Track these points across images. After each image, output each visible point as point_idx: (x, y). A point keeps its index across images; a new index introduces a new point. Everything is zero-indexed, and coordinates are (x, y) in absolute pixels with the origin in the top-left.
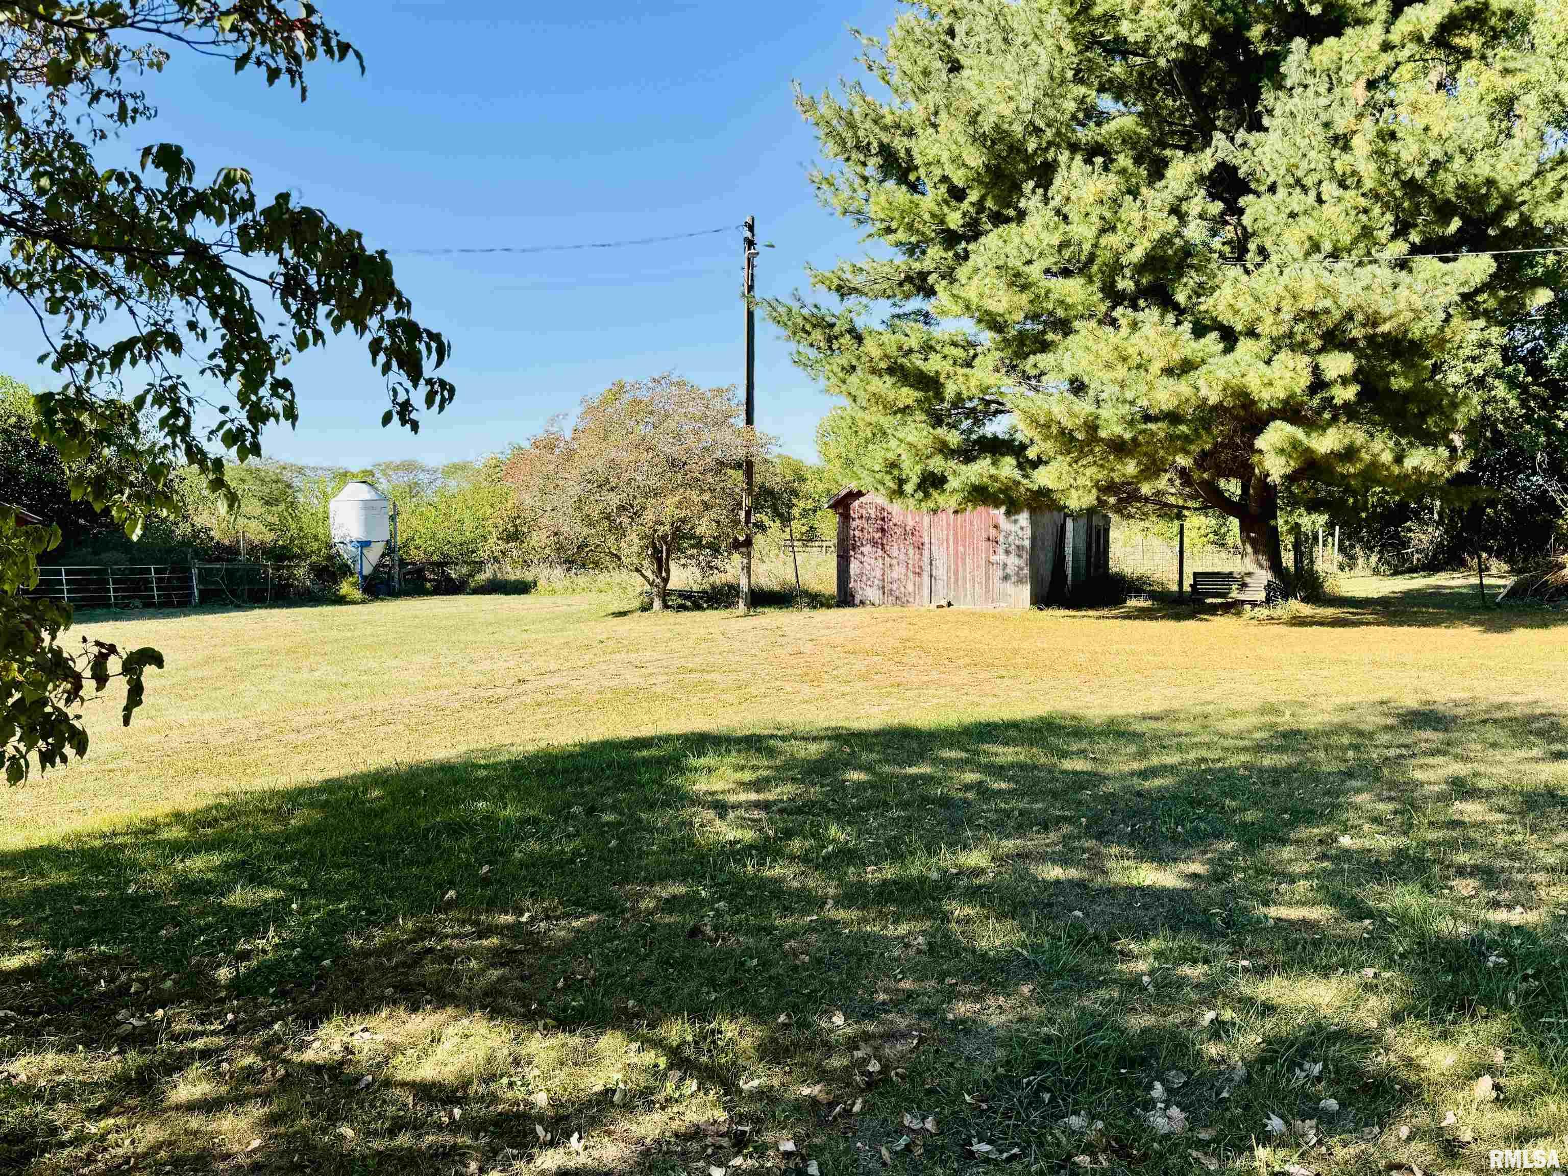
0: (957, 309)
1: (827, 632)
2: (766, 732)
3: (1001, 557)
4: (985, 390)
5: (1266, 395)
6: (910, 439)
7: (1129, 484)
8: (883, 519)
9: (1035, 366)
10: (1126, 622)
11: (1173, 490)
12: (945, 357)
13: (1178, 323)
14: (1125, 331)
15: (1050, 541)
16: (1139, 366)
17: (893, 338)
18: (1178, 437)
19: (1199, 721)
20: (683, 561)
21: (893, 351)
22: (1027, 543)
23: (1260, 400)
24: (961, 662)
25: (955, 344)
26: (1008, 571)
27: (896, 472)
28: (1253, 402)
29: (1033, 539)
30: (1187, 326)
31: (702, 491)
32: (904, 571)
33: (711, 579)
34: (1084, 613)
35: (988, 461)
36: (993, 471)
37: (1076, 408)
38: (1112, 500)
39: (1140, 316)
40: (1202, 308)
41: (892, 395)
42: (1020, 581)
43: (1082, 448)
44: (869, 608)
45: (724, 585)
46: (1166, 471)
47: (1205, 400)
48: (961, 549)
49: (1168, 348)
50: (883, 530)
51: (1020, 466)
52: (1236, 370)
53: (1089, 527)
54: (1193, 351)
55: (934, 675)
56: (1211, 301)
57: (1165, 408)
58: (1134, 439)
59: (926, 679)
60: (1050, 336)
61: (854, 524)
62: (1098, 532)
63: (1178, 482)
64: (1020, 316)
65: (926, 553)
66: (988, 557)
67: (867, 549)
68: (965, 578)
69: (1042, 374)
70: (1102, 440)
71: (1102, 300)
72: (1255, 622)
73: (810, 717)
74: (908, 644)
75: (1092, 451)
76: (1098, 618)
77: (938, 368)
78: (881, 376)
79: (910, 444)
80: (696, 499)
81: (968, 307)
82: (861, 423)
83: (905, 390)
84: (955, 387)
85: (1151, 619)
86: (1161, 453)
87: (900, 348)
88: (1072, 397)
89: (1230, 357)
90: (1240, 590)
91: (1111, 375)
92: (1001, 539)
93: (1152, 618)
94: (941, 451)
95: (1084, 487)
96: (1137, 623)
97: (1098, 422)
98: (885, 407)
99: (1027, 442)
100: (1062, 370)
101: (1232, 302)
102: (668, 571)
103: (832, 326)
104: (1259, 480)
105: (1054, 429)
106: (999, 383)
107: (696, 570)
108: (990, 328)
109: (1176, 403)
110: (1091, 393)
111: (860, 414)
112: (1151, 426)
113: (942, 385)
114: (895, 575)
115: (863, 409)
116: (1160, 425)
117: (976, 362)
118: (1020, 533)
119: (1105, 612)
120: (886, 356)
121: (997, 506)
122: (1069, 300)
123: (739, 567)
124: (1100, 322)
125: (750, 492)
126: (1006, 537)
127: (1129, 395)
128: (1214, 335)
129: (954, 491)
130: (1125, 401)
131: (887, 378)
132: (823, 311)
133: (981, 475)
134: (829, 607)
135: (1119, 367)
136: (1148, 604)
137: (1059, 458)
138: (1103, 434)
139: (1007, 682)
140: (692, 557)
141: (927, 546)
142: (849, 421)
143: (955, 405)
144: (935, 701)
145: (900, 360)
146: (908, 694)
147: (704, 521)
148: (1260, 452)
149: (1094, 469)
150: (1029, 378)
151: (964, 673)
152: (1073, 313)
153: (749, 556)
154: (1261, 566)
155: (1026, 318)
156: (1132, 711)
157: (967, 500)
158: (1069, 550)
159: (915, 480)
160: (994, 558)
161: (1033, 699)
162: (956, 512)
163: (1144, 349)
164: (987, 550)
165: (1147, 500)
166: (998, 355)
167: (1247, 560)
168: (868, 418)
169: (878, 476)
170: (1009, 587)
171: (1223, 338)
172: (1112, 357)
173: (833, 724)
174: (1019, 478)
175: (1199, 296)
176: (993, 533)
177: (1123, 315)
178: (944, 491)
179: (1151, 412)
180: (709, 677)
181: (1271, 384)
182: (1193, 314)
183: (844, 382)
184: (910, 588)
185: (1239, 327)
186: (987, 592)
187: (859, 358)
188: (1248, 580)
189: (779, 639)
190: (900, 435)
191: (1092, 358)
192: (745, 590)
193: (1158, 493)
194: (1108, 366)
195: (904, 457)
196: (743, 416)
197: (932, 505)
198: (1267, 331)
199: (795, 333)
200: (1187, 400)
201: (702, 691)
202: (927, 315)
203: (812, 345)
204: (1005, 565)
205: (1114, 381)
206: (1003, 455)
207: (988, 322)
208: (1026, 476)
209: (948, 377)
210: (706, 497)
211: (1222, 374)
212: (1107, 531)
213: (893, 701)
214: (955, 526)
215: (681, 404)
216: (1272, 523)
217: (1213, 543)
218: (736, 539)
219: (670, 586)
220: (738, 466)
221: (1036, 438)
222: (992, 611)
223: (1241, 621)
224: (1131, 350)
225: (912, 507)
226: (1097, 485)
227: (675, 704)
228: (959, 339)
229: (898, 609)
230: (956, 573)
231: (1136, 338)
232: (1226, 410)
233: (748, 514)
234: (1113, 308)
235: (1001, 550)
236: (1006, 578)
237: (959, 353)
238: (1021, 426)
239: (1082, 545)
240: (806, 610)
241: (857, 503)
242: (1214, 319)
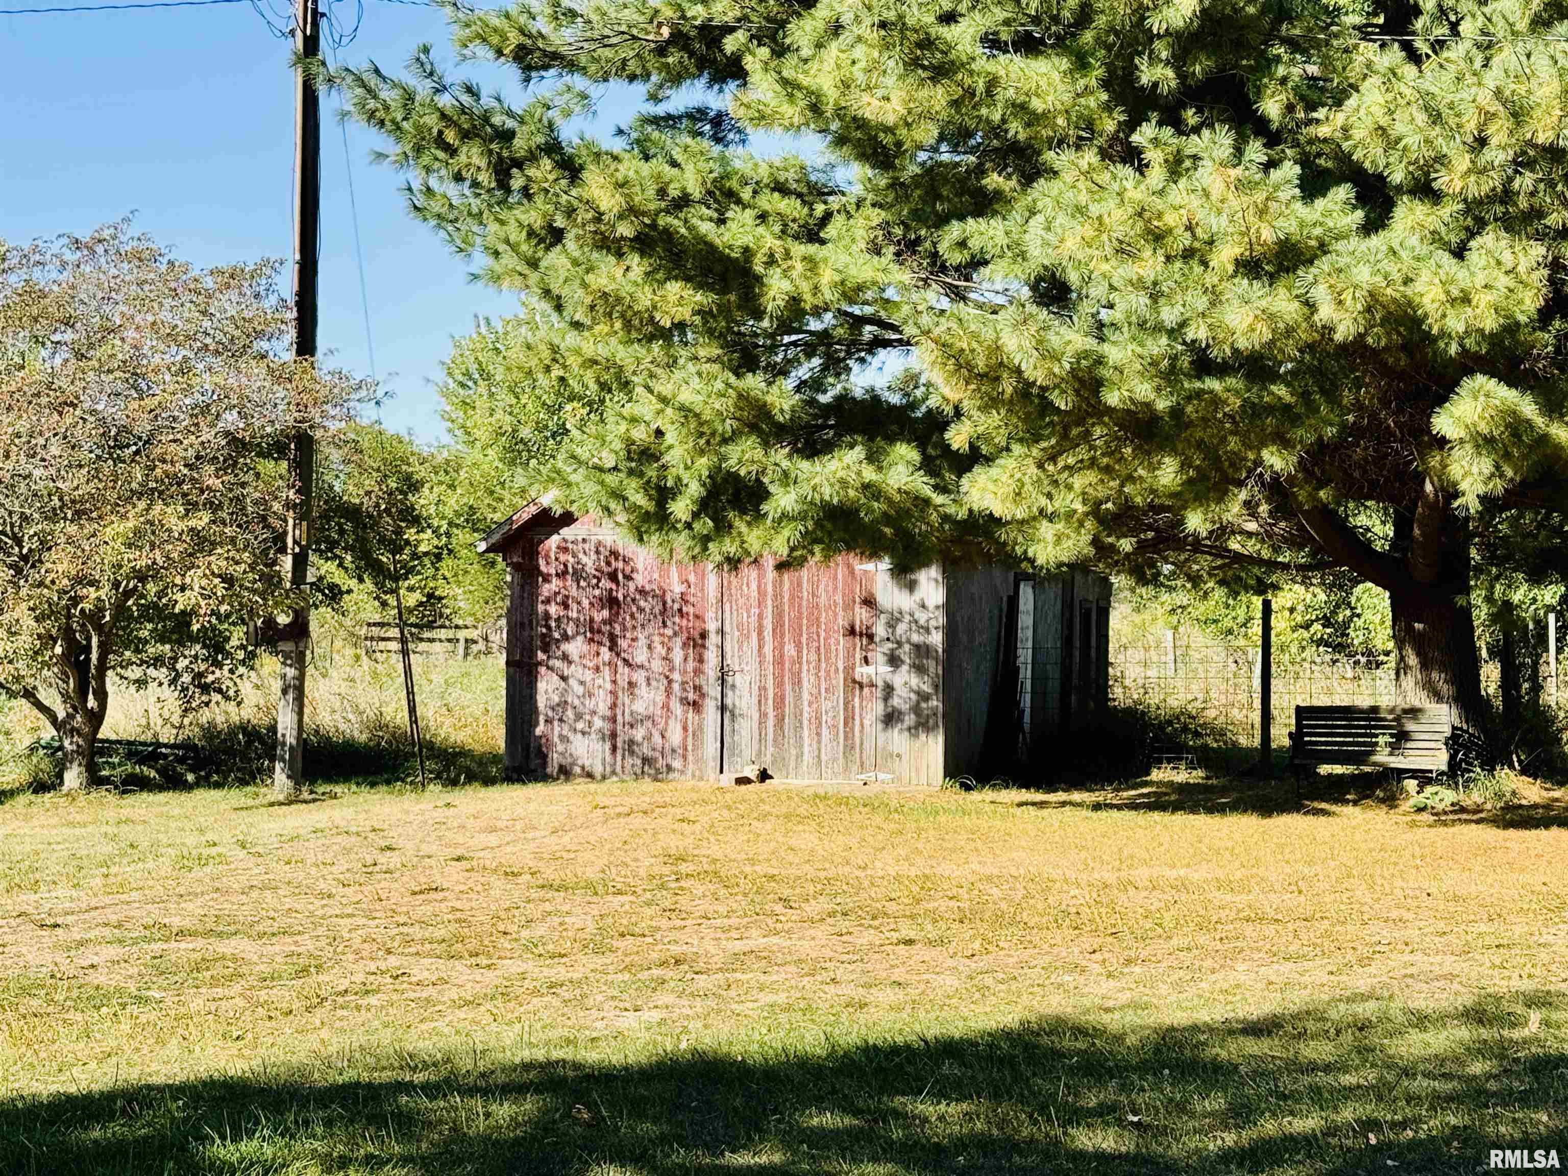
0: (792, 112)
1: (493, 840)
2: (386, 1076)
3: (879, 670)
4: (853, 293)
5: (1456, 324)
6: (686, 396)
7: (1162, 509)
8: (613, 577)
9: (962, 244)
10: (1156, 816)
11: (1252, 526)
12: (763, 217)
13: (1271, 165)
14: (1157, 175)
15: (985, 637)
16: (1188, 254)
17: (646, 169)
18: (1270, 409)
19: (1347, 1038)
20: (135, 673)
21: (647, 199)
22: (936, 639)
23: (1443, 334)
24: (813, 908)
25: (781, 188)
26: (896, 702)
27: (651, 472)
28: (1429, 339)
29: (950, 631)
30: (1290, 170)
31: (191, 507)
32: (660, 698)
33: (205, 716)
34: (1061, 796)
35: (859, 452)
36: (869, 474)
37: (1054, 340)
38: (1126, 545)
39: (1194, 144)
40: (1323, 131)
41: (645, 298)
42: (923, 725)
43: (1066, 429)
44: (580, 786)
45: (233, 731)
46: (1240, 484)
47: (1328, 329)
48: (790, 650)
49: (1251, 218)
50: (612, 602)
51: (928, 466)
52: (1394, 270)
53: (1068, 604)
54: (1302, 225)
55: (757, 940)
56: (1339, 118)
57: (1242, 344)
58: (1176, 412)
59: (739, 946)
60: (994, 180)
61: (546, 590)
62: (1086, 616)
63: (1264, 509)
64: (927, 133)
65: (712, 656)
66: (849, 669)
67: (576, 647)
68: (798, 716)
69: (978, 262)
70: (1110, 410)
71: (1107, 108)
72: (1426, 817)
73: (479, 1039)
74: (684, 868)
75: (1086, 436)
76: (1097, 807)
77: (747, 240)
78: (620, 255)
79: (682, 408)
80: (177, 525)
81: (815, 109)
82: (573, 361)
83: (674, 288)
84: (786, 285)
85: (1210, 811)
86: (1233, 443)
87: (662, 193)
88: (1043, 314)
89: (1376, 241)
90: (1395, 748)
91: (1132, 270)
92: (880, 630)
93: (1213, 809)
94: (753, 428)
95: (1071, 514)
96: (1180, 819)
97: (1105, 373)
98: (628, 325)
99: (948, 410)
100: (1023, 255)
101: (1384, 121)
102: (102, 696)
103: (507, 136)
104: (1432, 506)
105: (1008, 386)
106: (881, 278)
107: (170, 695)
108: (863, 157)
109: (1267, 336)
110: (1086, 308)
111: (572, 339)
112: (1213, 384)
113: (758, 279)
114: (639, 707)
115: (577, 325)
116: (1231, 381)
117: (830, 231)
118: (922, 617)
119: (1106, 795)
120: (631, 211)
121: (874, 554)
122: (1037, 105)
123: (276, 686)
124: (1104, 154)
125: (303, 512)
126: (892, 625)
127: (1169, 315)
128: (1342, 193)
129: (785, 516)
130: (1159, 328)
131: (634, 259)
132: (487, 101)
133: (844, 483)
134: (489, 781)
135: (1147, 253)
136: (1196, 776)
137: (1017, 449)
138: (1112, 398)
139: (919, 952)
140: (158, 661)
141: (713, 640)
142: (546, 354)
143: (785, 327)
144: (767, 998)
145: (664, 220)
146: (702, 981)
147: (195, 578)
148: (1442, 442)
149: (1091, 476)
150: (943, 269)
151: (821, 932)
152: (1046, 133)
153: (300, 662)
154: (1437, 696)
155: (941, 138)
156: (1203, 1016)
157: (810, 539)
158: (1025, 655)
159: (694, 489)
160: (862, 672)
161: (983, 989)
162: (782, 567)
163: (1200, 216)
164: (850, 655)
165: (1196, 545)
166: (877, 216)
167: (1408, 682)
168: (589, 349)
169: (611, 480)
170: (898, 738)
171: (1362, 199)
172: (1128, 230)
173: (540, 1055)
174: (927, 492)
175: (1311, 106)
176: (861, 615)
177: (1155, 141)
178: (759, 517)
179: (1214, 353)
180: (225, 947)
181: (1466, 300)
182: (1296, 144)
183: (533, 264)
184: (675, 736)
185: (1397, 176)
186: (849, 748)
187: (570, 212)
188: (1410, 726)
189: (382, 859)
190: (664, 388)
191: (1090, 233)
192: (291, 740)
193: (1223, 531)
194: (1124, 251)
195: (670, 437)
196: (291, 334)
197: (730, 547)
198: (1458, 185)
199: (419, 150)
200: (1289, 331)
201: (215, 982)
202: (718, 120)
203: (458, 178)
204: (889, 689)
205: (1138, 284)
206: (891, 439)
207: (857, 144)
208: (941, 489)
209: (771, 261)
210: (201, 520)
211: (1364, 275)
212: (1104, 614)
213: (669, 999)
214: (777, 596)
215: (143, 304)
216: (1461, 601)
217: (1320, 642)
218: (270, 622)
219: (105, 732)
220: (277, 449)
221: (966, 405)
222: (862, 793)
223: (1395, 816)
224: (1170, 219)
225: (681, 553)
226: (1095, 510)
227: (148, 1015)
228: (790, 176)
229: (647, 785)
230: (779, 702)
231: (1179, 193)
232: (1374, 354)
233: (300, 563)
234: (1132, 125)
235: (879, 656)
236: (890, 718)
237: (790, 207)
238: (936, 376)
239: (1052, 643)
240: (434, 788)
241: (553, 541)
242: (1344, 158)
